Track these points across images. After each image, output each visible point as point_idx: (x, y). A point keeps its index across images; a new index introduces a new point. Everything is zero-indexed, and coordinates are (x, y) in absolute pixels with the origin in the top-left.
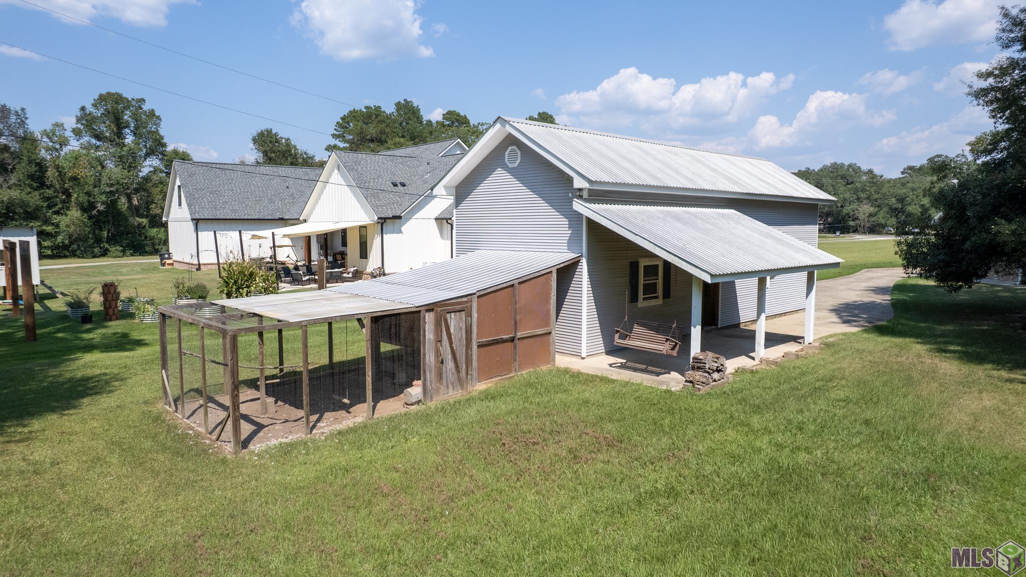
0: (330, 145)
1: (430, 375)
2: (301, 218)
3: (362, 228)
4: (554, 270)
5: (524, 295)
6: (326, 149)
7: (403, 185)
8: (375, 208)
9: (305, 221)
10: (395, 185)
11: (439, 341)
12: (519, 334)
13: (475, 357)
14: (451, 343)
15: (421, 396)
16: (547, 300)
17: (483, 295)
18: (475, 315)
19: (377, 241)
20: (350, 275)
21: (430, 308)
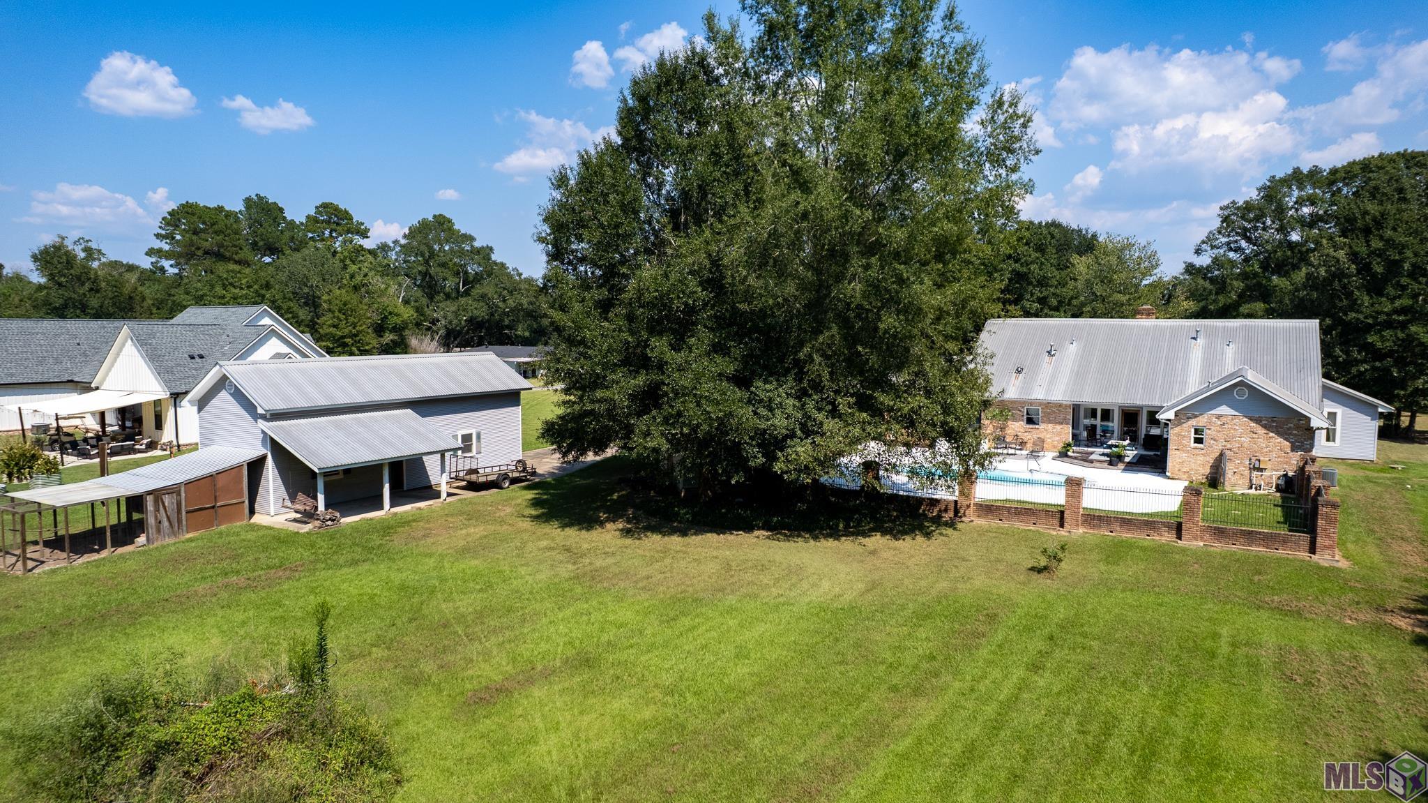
0: (153, 249)
1: (152, 531)
2: (93, 385)
3: (157, 403)
4: (245, 464)
5: (221, 481)
6: (147, 254)
7: (201, 357)
8: (167, 383)
9: (97, 388)
10: (192, 358)
11: (157, 510)
12: (218, 504)
13: (184, 518)
14: (166, 511)
15: (145, 542)
16: (241, 482)
17: (188, 483)
18: (183, 495)
19: (171, 412)
20: (143, 447)
21: (150, 493)
